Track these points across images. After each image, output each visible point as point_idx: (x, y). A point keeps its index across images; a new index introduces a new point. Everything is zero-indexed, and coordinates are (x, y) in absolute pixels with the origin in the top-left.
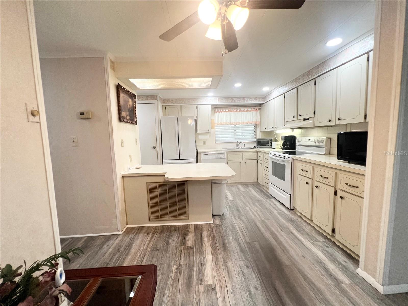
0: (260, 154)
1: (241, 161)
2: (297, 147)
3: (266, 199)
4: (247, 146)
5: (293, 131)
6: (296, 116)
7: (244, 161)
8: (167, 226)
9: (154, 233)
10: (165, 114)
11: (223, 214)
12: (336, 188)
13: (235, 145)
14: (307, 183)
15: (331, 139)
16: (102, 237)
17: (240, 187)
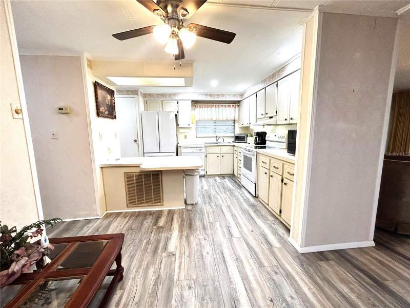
0: (236, 148)
1: (219, 155)
2: (267, 142)
3: (238, 188)
4: (227, 140)
5: (264, 127)
6: (264, 114)
7: (222, 155)
8: (143, 211)
9: (131, 217)
10: (146, 109)
12: (283, 176)
13: (214, 140)
16: (82, 221)
17: (217, 178)
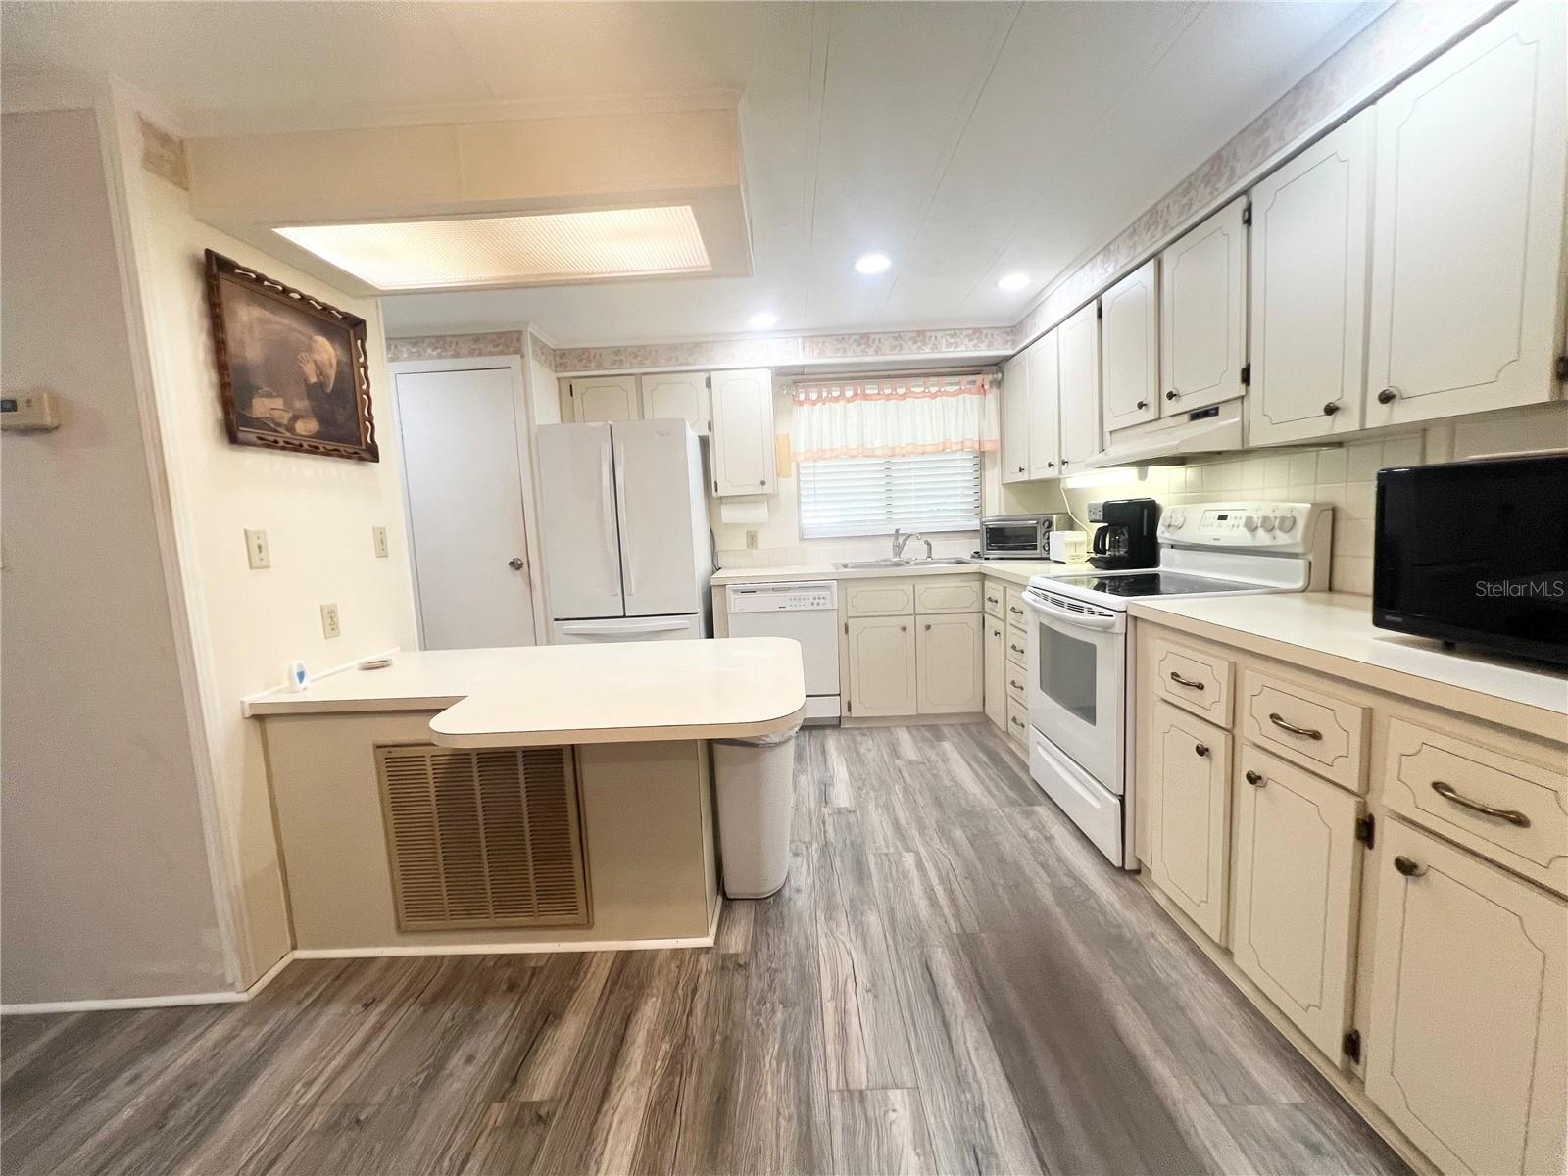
0: (993, 589)
1: (909, 622)
2: (1165, 553)
3: (1013, 803)
4: (943, 549)
5: (1143, 477)
6: (1151, 398)
7: (922, 621)
8: (485, 957)
9: (397, 1005)
10: (568, 414)
11: (778, 893)
12: (1369, 798)
13: (886, 550)
14: (1202, 751)
15: (1334, 510)
16: (144, 1017)
17: (904, 737)
